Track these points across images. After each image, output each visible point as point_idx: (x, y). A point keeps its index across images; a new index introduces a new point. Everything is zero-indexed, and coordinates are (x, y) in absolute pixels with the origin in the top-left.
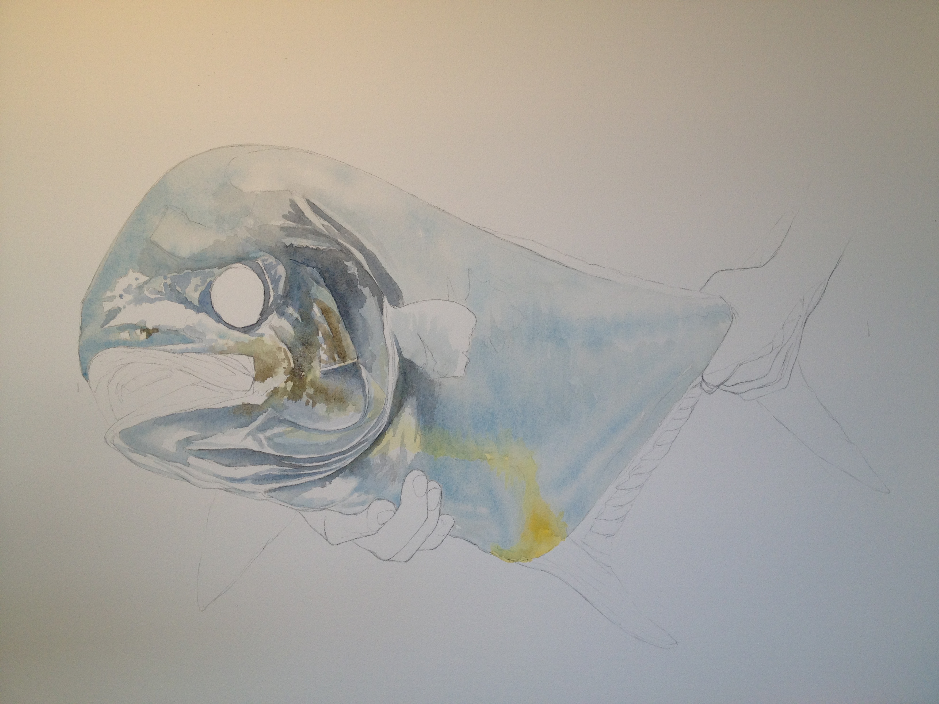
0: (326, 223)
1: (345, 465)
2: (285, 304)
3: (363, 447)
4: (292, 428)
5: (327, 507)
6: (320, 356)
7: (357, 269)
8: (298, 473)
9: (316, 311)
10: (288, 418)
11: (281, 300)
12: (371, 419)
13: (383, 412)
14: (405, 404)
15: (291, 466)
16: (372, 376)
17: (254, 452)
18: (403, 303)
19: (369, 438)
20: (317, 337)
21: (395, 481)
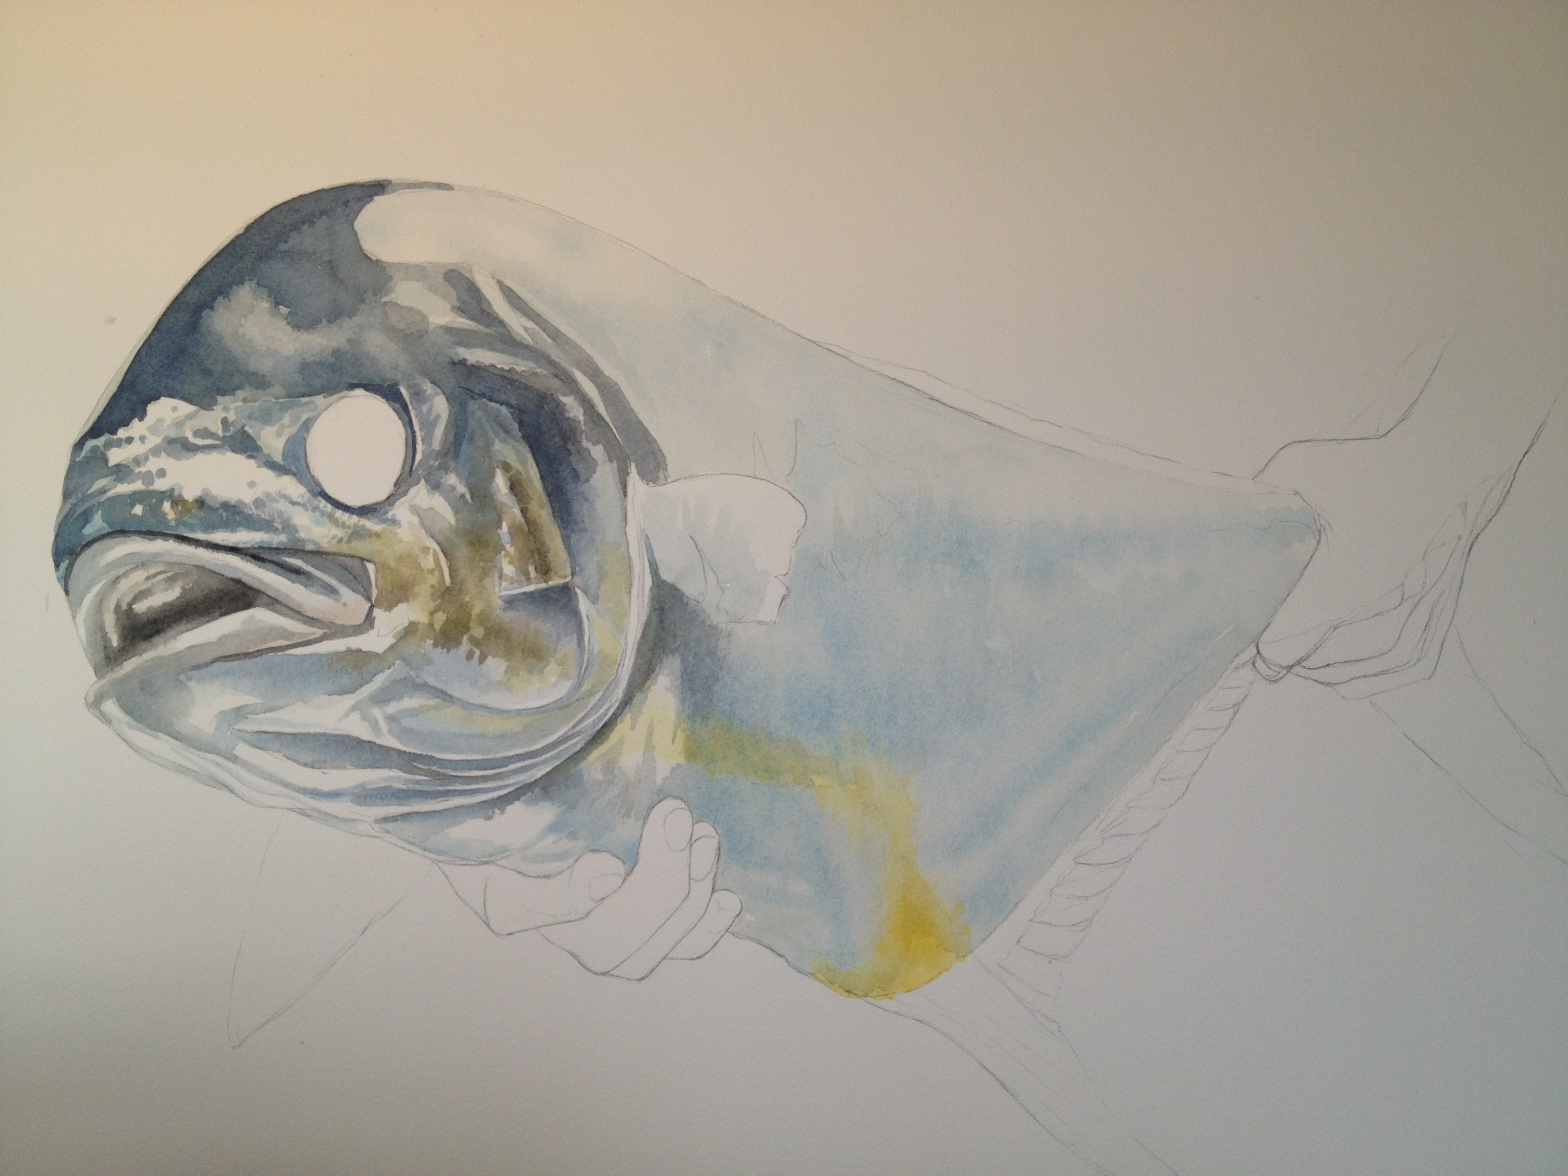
0: (530, 325)
1: (533, 779)
2: (444, 468)
3: (571, 745)
4: (437, 701)
5: (493, 859)
6: (501, 568)
7: (582, 410)
8: (442, 788)
9: (500, 482)
10: (432, 681)
11: (436, 460)
12: (591, 693)
13: (614, 680)
14: (658, 668)
15: (429, 773)
16: (597, 611)
17: (359, 742)
18: (666, 478)
19: (583, 730)
20: (499, 531)
21: (629, 816)
